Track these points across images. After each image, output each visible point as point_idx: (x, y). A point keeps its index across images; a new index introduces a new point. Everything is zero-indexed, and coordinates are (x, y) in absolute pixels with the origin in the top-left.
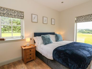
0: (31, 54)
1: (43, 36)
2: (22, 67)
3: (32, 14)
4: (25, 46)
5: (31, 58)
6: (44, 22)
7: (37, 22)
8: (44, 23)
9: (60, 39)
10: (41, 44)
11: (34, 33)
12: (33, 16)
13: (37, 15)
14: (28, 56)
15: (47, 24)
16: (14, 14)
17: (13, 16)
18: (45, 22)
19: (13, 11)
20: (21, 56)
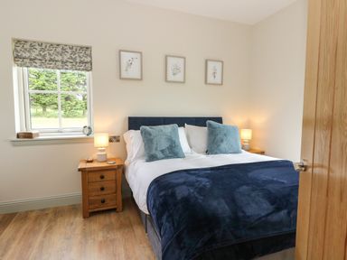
0: (102, 189)
1: (147, 128)
2: (72, 224)
3: (120, 51)
4: (91, 162)
5: (103, 202)
6: (171, 77)
7: (141, 79)
8: (170, 82)
9: (224, 146)
10: (137, 158)
11: (130, 118)
12: (126, 57)
13: (141, 53)
14: (94, 194)
15: (184, 82)
16: (60, 58)
17: (58, 63)
18: (174, 74)
19: (59, 49)
20: (79, 192)
